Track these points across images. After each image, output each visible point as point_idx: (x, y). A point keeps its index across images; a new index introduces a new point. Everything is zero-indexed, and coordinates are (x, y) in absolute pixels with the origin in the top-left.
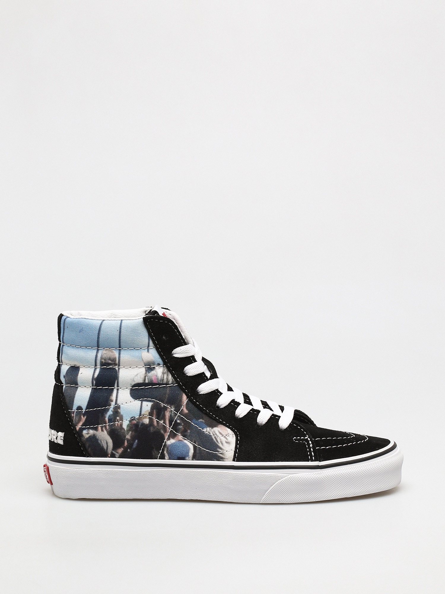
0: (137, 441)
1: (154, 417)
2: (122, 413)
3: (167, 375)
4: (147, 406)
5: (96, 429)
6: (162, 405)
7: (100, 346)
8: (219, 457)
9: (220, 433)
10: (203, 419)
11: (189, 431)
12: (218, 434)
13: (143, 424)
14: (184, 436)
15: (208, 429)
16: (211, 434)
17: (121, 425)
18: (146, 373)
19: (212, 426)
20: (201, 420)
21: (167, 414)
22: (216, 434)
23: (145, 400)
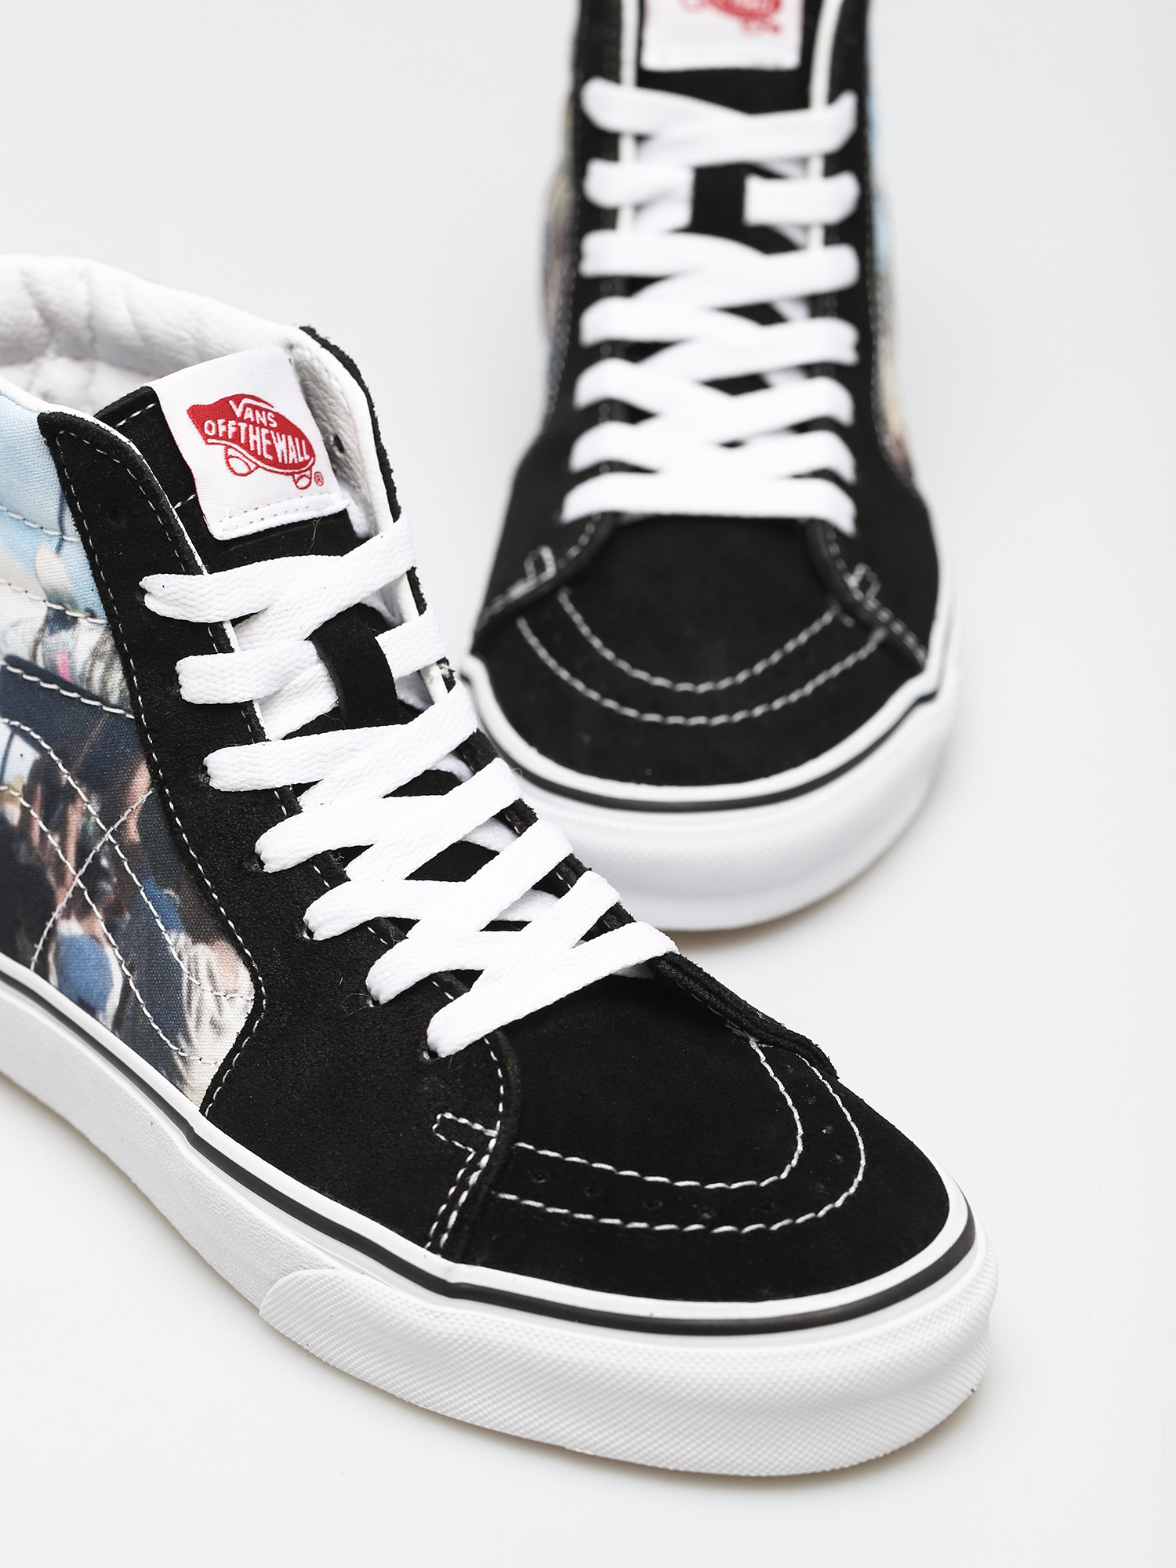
1: (37, 809)
3: (108, 668)
4: (23, 758)
6: (66, 777)
9: (211, 976)
10: (177, 891)
11: (128, 917)
12: (204, 974)
14: (111, 927)
15: (182, 938)
16: (184, 966)
18: (42, 630)
19: (199, 935)
20: (172, 893)
21: (75, 821)
22: (197, 971)
23: (22, 734)
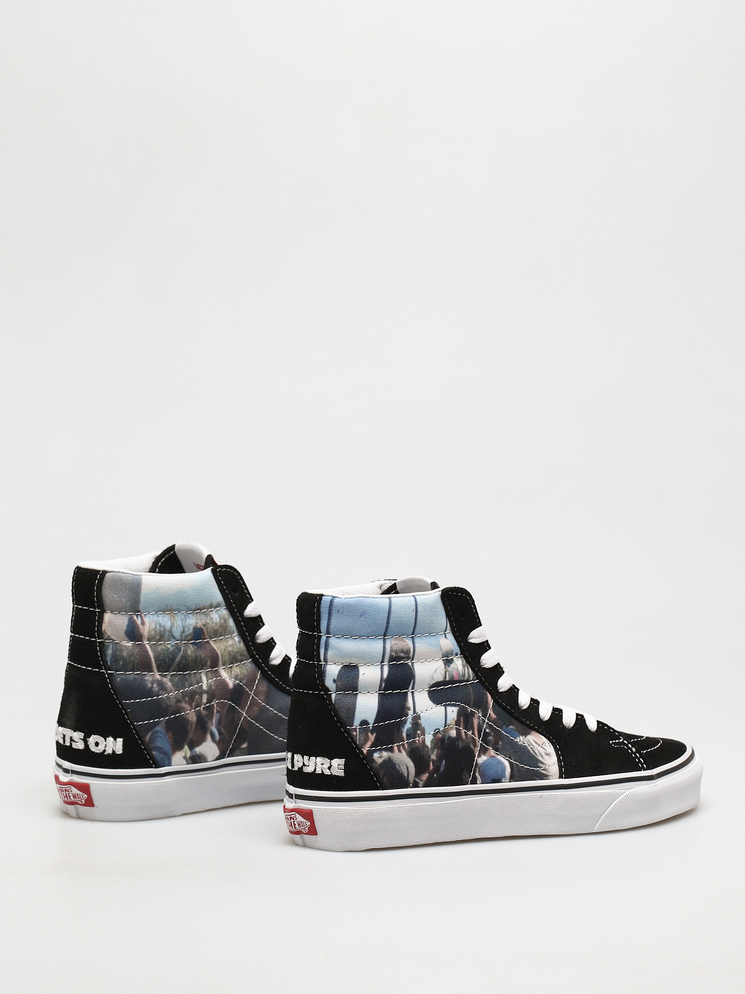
0: (444, 761)
1: (462, 726)
2: (423, 725)
3: (468, 668)
4: (453, 712)
5: (391, 750)
6: (470, 709)
7: (388, 633)
8: (543, 774)
9: (536, 743)
10: (513, 725)
11: (501, 743)
12: (533, 743)
13: (450, 738)
14: (496, 750)
15: (521, 737)
16: (526, 745)
17: (424, 741)
18: (445, 667)
19: (525, 734)
20: (511, 727)
21: (476, 722)
22: (531, 744)
23: (449, 705)
